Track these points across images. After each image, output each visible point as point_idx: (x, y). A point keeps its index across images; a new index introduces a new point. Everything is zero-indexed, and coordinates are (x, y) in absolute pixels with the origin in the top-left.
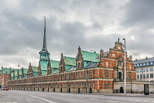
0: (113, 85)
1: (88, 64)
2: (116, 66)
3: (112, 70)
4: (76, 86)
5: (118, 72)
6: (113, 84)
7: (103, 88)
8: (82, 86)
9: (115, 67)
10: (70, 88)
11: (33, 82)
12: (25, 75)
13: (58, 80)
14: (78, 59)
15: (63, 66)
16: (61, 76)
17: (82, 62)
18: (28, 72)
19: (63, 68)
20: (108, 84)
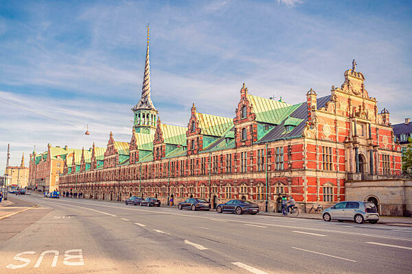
0: (343, 191)
1: (268, 132)
2: (351, 137)
3: (341, 146)
4: (236, 193)
5: (356, 154)
6: (344, 189)
7: (317, 200)
8: (252, 193)
9: (347, 140)
10: (215, 196)
11: (117, 180)
12: (98, 163)
13: (182, 176)
14: (239, 119)
15: (198, 138)
16: (191, 165)
17: (251, 125)
18: (105, 156)
19: (195, 143)
20: (331, 188)
